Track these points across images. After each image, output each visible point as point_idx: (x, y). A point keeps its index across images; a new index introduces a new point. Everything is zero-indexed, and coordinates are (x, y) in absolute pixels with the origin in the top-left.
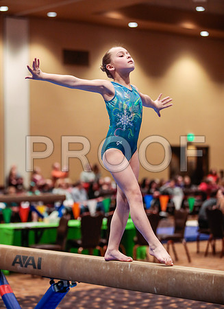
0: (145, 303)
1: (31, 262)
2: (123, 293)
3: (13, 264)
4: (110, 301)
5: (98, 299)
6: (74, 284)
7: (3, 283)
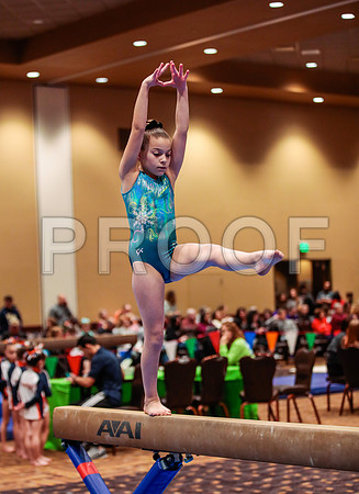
0: (266, 483)
1: (125, 429)
2: (234, 471)
3: (99, 434)
4: (216, 482)
5: (199, 480)
6: (190, 458)
7: (83, 460)
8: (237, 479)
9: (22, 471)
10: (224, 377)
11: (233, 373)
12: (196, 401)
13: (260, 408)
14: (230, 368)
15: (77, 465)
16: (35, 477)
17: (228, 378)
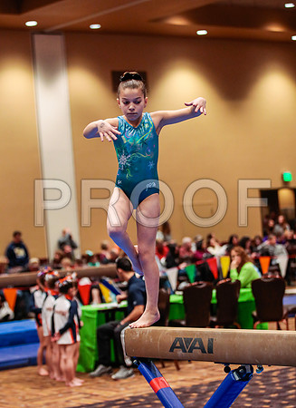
0: (291, 394)
3: (171, 350)
6: (261, 368)
7: (155, 376)
8: (263, 392)
9: (60, 392)
10: (237, 299)
11: (246, 294)
12: (212, 321)
13: (270, 327)
14: (242, 291)
15: (150, 380)
16: (73, 397)
17: (240, 300)
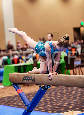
6: (50, 87)
13: (71, 71)
15: (17, 90)
